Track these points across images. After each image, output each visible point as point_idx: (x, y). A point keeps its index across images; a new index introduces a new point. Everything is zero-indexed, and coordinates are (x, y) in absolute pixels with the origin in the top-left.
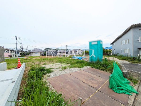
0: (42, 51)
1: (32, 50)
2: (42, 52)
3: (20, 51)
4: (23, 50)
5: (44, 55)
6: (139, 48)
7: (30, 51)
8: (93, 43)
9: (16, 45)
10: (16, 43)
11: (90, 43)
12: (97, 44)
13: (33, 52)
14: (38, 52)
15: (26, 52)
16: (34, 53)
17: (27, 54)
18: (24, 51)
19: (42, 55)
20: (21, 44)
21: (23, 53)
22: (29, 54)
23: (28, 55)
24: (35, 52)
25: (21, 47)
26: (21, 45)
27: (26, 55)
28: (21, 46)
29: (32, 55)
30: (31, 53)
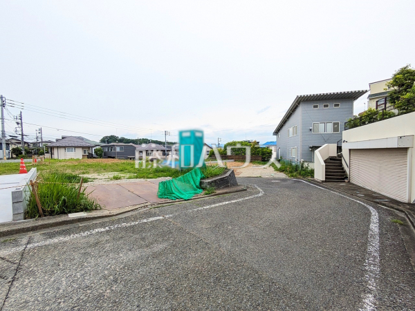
0: (88, 145)
1: (57, 140)
2: (89, 148)
3: (13, 141)
4: (22, 138)
5: (95, 156)
6: (310, 148)
7: (50, 142)
8: (185, 135)
9: (3, 123)
10: (3, 119)
11: (181, 133)
12: (189, 137)
13: (58, 147)
14: (75, 147)
15: (34, 144)
16: (63, 150)
17: (39, 152)
18: (25, 143)
19: (90, 156)
20: (19, 121)
21: (25, 150)
22: (48, 153)
23: (43, 154)
24: (65, 147)
25: (19, 129)
26: (18, 123)
27: (35, 154)
28: (17, 126)
29: (55, 156)
30: (52, 148)
